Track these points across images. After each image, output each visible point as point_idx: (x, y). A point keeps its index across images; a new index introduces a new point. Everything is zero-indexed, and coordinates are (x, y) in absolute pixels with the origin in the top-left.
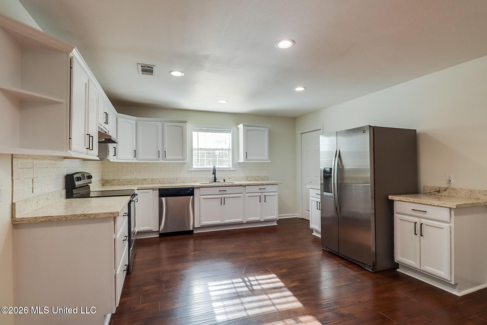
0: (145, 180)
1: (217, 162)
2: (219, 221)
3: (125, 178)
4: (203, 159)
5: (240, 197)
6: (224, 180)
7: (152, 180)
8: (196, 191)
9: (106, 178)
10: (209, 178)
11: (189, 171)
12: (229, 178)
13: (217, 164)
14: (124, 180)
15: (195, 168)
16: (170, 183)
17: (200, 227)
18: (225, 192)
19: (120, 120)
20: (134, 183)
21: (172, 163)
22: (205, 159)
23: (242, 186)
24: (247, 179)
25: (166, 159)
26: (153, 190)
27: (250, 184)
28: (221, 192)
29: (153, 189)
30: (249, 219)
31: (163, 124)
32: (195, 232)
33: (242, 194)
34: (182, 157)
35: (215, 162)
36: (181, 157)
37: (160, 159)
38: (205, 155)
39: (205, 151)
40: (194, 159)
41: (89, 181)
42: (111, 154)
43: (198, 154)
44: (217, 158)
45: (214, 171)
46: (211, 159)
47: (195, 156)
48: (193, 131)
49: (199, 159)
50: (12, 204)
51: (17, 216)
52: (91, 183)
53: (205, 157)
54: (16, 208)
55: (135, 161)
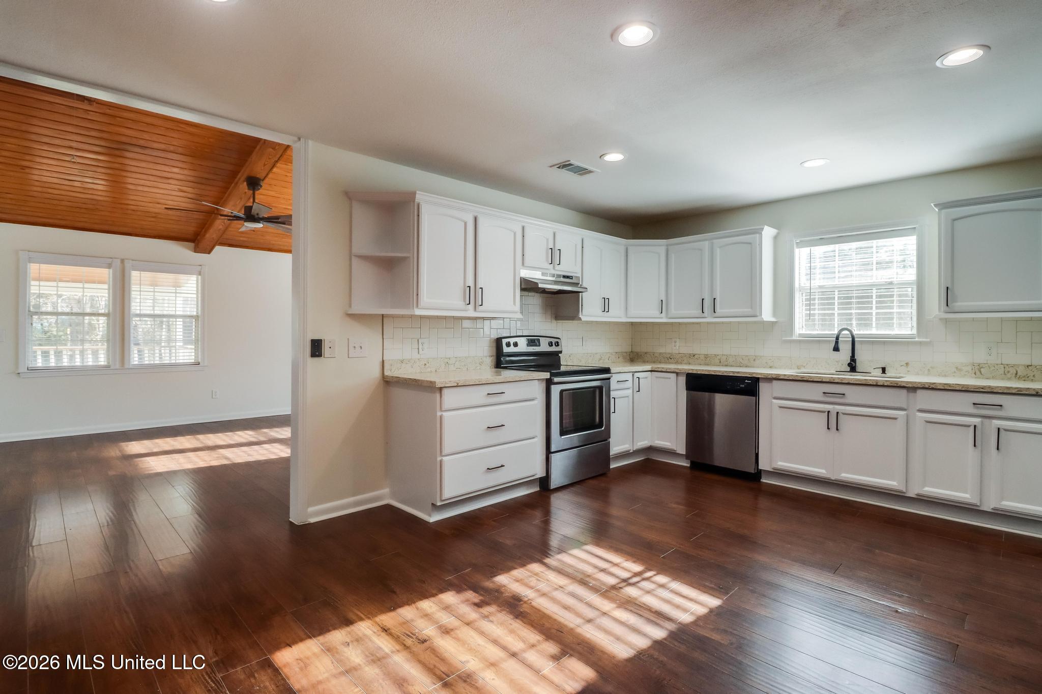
0: (694, 356)
1: (874, 320)
2: (824, 471)
3: (662, 350)
4: (831, 312)
5: (896, 419)
6: (884, 370)
7: (706, 356)
8: (763, 388)
9: (638, 349)
10: (837, 362)
11: (785, 342)
12: (903, 363)
13: (874, 325)
14: (660, 354)
15: (800, 335)
16: (741, 367)
17: (772, 470)
18: (842, 398)
19: (631, 249)
20: (676, 361)
21: (746, 323)
23: (904, 387)
24: (978, 373)
25: (716, 315)
26: (677, 376)
27: (933, 386)
28: (830, 397)
29: (677, 374)
30: (927, 489)
31: (712, 243)
32: (764, 480)
33: (903, 413)
34: (750, 310)
35: (868, 319)
36: (747, 311)
37: (706, 314)
38: (836, 301)
39: (836, 293)
40: (805, 312)
41: (554, 349)
42: (590, 310)
43: (814, 299)
44: (871, 308)
45: (837, 342)
46: (853, 311)
47: (806, 305)
48: (795, 246)
49: (816, 312)
50: (383, 361)
51: (386, 373)
52: (561, 352)
53: (836, 307)
54: (386, 364)
55: (664, 320)
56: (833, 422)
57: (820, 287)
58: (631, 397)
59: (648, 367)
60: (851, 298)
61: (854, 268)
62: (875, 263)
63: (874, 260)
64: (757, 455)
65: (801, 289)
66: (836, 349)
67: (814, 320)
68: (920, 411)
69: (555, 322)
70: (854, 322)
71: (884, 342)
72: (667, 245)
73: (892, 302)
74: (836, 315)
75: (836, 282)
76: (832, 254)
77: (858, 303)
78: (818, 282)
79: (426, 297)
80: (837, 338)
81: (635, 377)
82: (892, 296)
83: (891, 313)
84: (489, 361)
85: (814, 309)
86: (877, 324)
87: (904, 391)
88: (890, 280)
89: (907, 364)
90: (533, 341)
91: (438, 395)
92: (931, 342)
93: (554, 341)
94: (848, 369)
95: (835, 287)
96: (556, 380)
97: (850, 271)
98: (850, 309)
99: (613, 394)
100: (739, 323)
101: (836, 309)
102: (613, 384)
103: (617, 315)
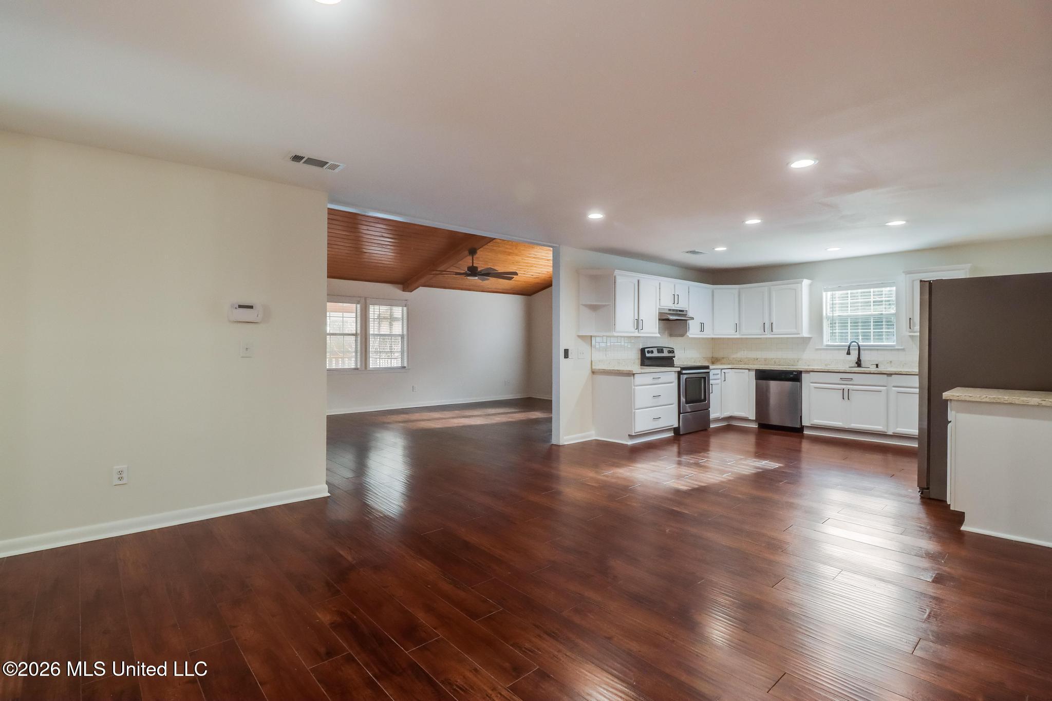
0: (757, 359)
1: (872, 336)
2: (840, 424)
3: (734, 356)
4: (846, 331)
5: (881, 391)
6: (877, 366)
7: (766, 359)
8: (804, 375)
9: (716, 355)
10: (849, 361)
11: (817, 349)
12: (889, 361)
13: (872, 339)
14: (734, 358)
15: (826, 345)
17: (811, 426)
18: (851, 381)
19: (715, 291)
20: (745, 363)
21: (793, 338)
22: (849, 331)
23: (884, 374)
25: (773, 333)
27: (900, 373)
28: (844, 381)
29: (750, 370)
30: (898, 429)
31: (770, 288)
32: (805, 432)
33: (885, 388)
35: (868, 336)
36: (794, 331)
37: (766, 332)
38: (849, 325)
39: (849, 320)
40: (830, 331)
41: (671, 355)
42: (693, 330)
43: (835, 323)
44: (870, 329)
45: (849, 349)
46: (860, 331)
47: (831, 327)
48: (823, 291)
49: (837, 331)
50: (591, 361)
51: (594, 367)
52: (674, 357)
53: (849, 328)
54: (593, 364)
55: (738, 336)
56: (846, 395)
57: (839, 316)
58: (720, 385)
59: (730, 366)
60: (857, 323)
61: (860, 304)
62: (872, 302)
63: (872, 300)
64: (801, 417)
65: (828, 318)
66: (849, 353)
67: (835, 336)
68: (894, 387)
69: (669, 338)
70: (860, 337)
71: (877, 349)
72: (739, 289)
73: (882, 325)
74: (849, 333)
75: (849, 313)
76: (846, 296)
77: (863, 326)
78: (837, 314)
79: (618, 327)
80: (849, 347)
81: (722, 372)
82: (882, 322)
83: (882, 332)
84: (638, 362)
85: (836, 330)
86: (874, 339)
87: (885, 376)
88: (881, 312)
89: (891, 362)
90: (660, 350)
91: (633, 378)
92: (904, 349)
93: (671, 350)
94: (856, 365)
95: (848, 316)
96: (684, 372)
97: (857, 306)
98: (858, 329)
99: (711, 382)
100: (787, 338)
101: (849, 329)
102: (711, 377)
103: (708, 334)
